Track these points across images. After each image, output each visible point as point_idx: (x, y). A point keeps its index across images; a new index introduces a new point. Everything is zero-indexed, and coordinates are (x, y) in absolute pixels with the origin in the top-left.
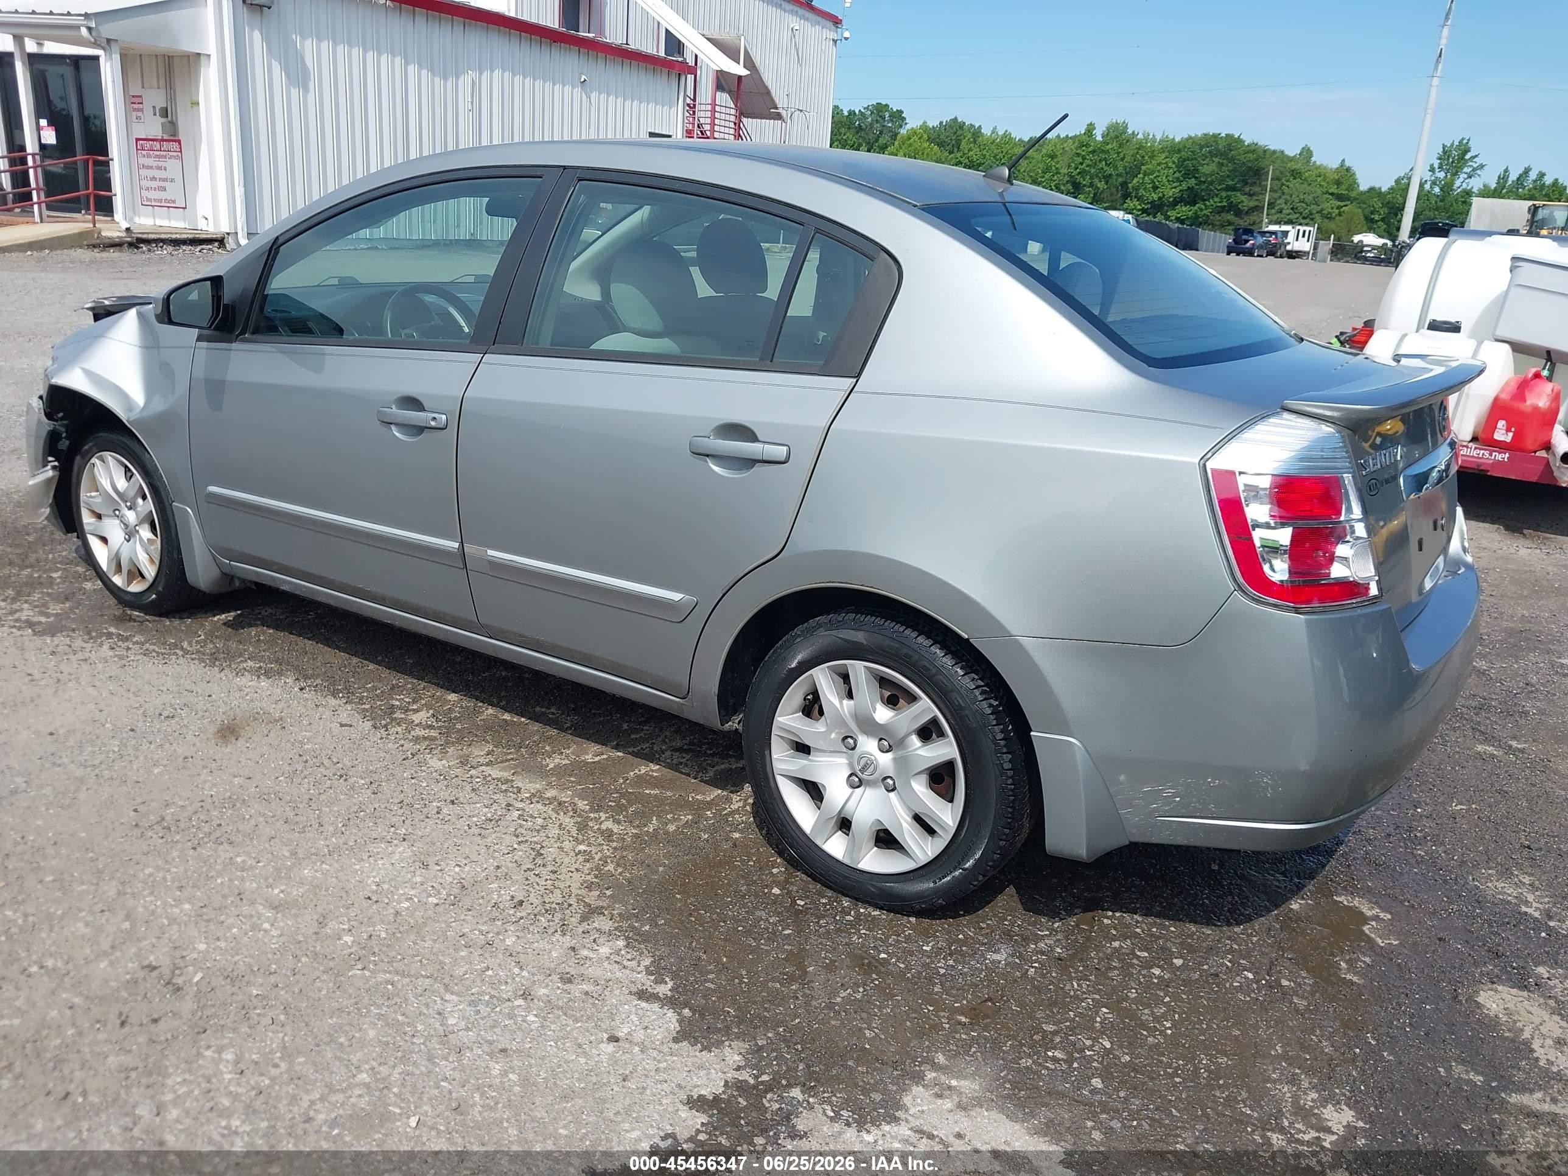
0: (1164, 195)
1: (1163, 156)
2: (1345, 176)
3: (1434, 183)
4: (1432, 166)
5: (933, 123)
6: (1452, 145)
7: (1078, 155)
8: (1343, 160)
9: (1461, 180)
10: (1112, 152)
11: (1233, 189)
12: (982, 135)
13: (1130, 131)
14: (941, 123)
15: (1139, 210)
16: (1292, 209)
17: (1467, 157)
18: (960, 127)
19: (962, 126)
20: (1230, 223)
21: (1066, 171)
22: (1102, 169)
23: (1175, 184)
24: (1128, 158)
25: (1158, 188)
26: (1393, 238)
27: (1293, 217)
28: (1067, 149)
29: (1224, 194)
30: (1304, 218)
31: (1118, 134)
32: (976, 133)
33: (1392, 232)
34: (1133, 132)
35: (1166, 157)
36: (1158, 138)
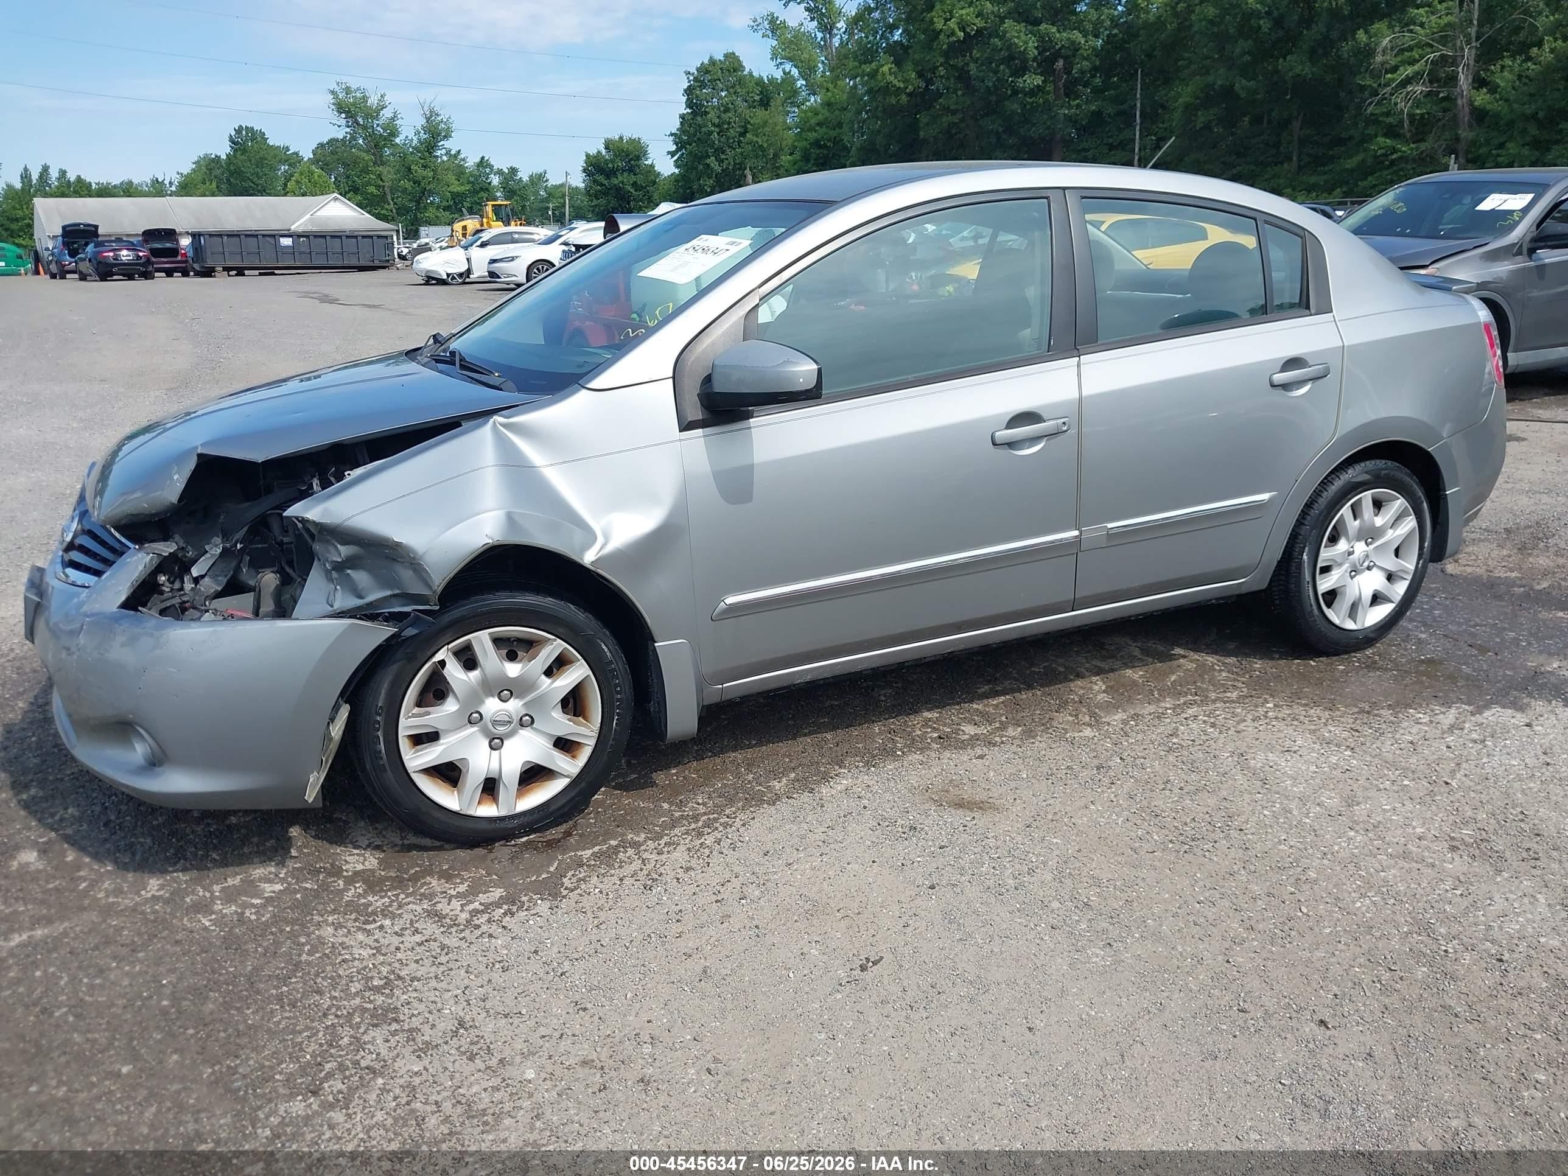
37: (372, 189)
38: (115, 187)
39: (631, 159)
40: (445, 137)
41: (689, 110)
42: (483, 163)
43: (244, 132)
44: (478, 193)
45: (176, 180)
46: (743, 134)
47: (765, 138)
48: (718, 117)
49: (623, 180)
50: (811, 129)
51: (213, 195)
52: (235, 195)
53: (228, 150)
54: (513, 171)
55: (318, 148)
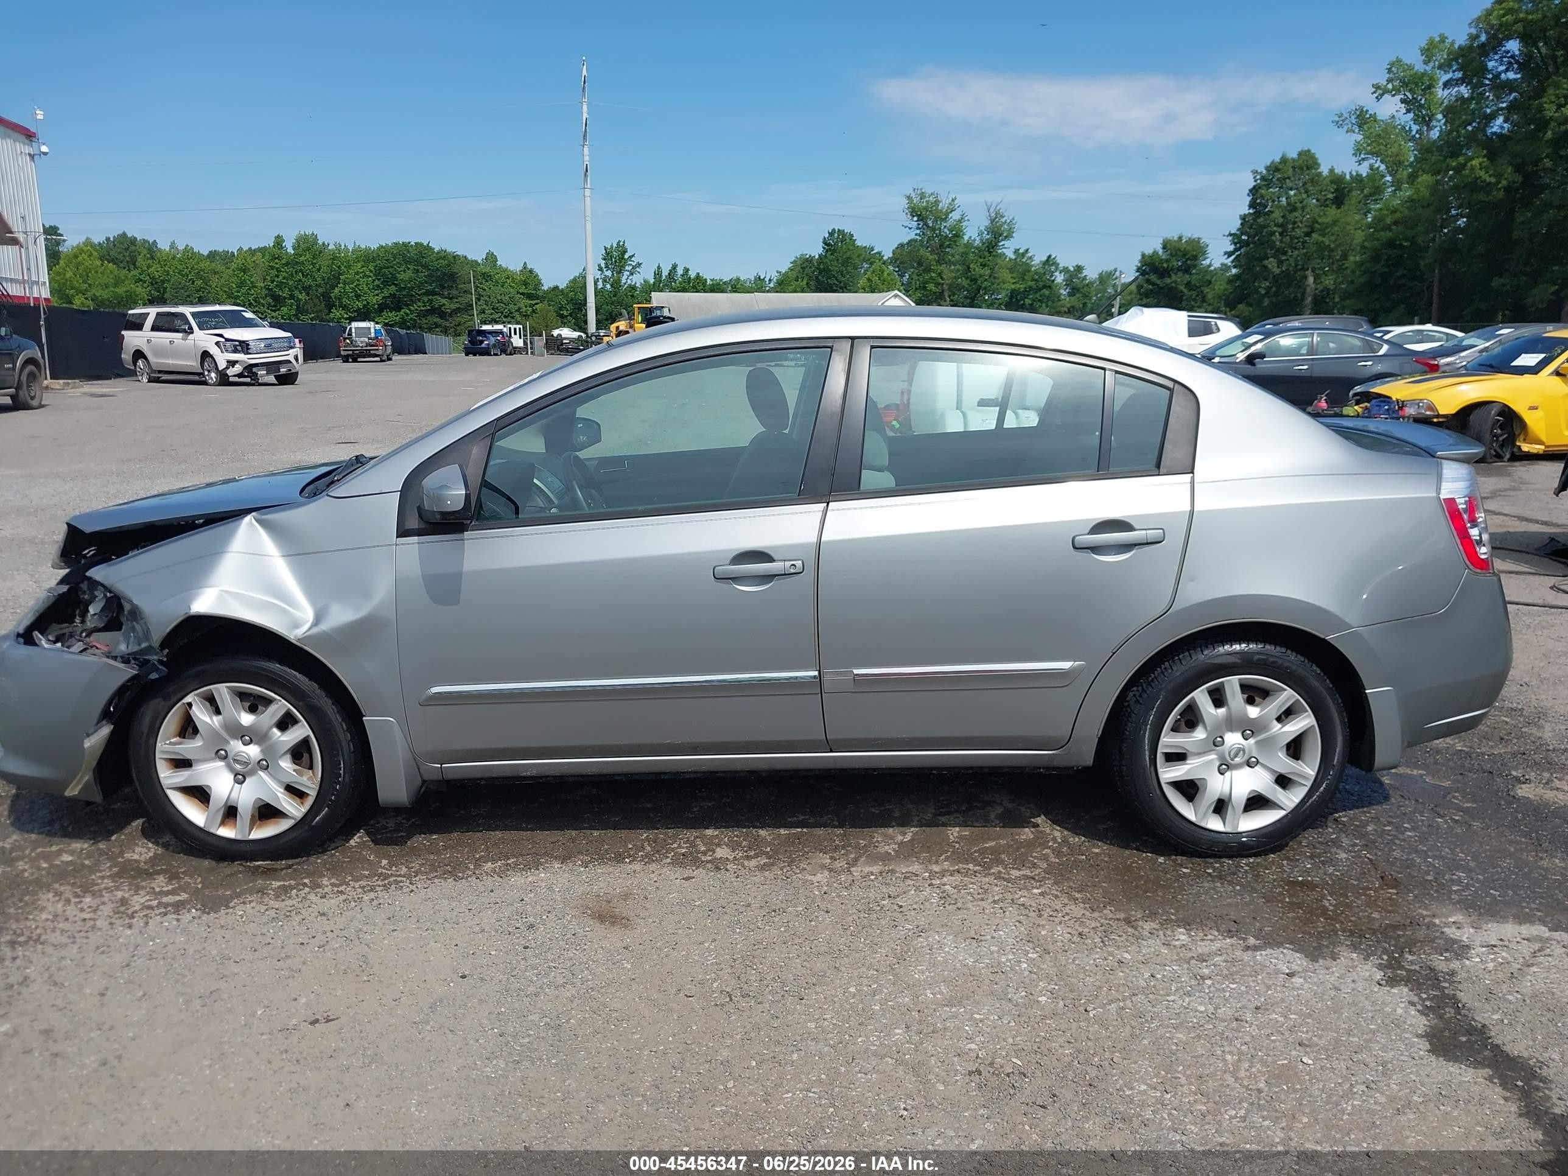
0: (368, 303)
1: (359, 265)
2: (529, 278)
3: (604, 281)
4: (599, 265)
5: (98, 238)
6: (612, 247)
7: (272, 268)
8: (525, 263)
9: (625, 277)
10: (306, 263)
11: (433, 293)
12: (160, 250)
13: (321, 242)
14: (108, 239)
15: (346, 319)
16: (493, 309)
17: (626, 257)
18: (132, 243)
19: (133, 241)
20: (437, 326)
21: (262, 285)
22: (300, 280)
23: (377, 292)
24: (324, 269)
25: (360, 296)
26: (585, 331)
27: (496, 316)
28: (257, 262)
29: (426, 299)
30: (506, 317)
31: (308, 245)
32: (151, 249)
33: (581, 325)
34: (324, 244)
35: (363, 267)
36: (350, 248)
37: (931, 286)
38: (725, 283)
39: (1188, 259)
40: (1006, 237)
41: (1251, 211)
42: (1049, 261)
43: (836, 235)
44: (1040, 290)
45: (775, 277)
46: (1308, 234)
47: (1333, 238)
48: (1283, 217)
49: (1178, 280)
50: (1388, 228)
51: (803, 291)
52: (821, 291)
53: (821, 251)
54: (1079, 269)
55: (897, 248)
